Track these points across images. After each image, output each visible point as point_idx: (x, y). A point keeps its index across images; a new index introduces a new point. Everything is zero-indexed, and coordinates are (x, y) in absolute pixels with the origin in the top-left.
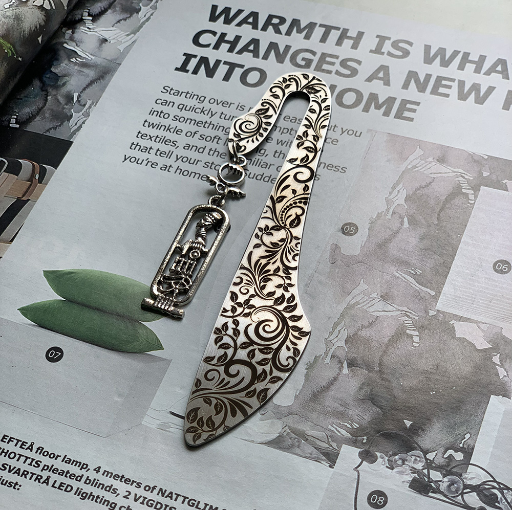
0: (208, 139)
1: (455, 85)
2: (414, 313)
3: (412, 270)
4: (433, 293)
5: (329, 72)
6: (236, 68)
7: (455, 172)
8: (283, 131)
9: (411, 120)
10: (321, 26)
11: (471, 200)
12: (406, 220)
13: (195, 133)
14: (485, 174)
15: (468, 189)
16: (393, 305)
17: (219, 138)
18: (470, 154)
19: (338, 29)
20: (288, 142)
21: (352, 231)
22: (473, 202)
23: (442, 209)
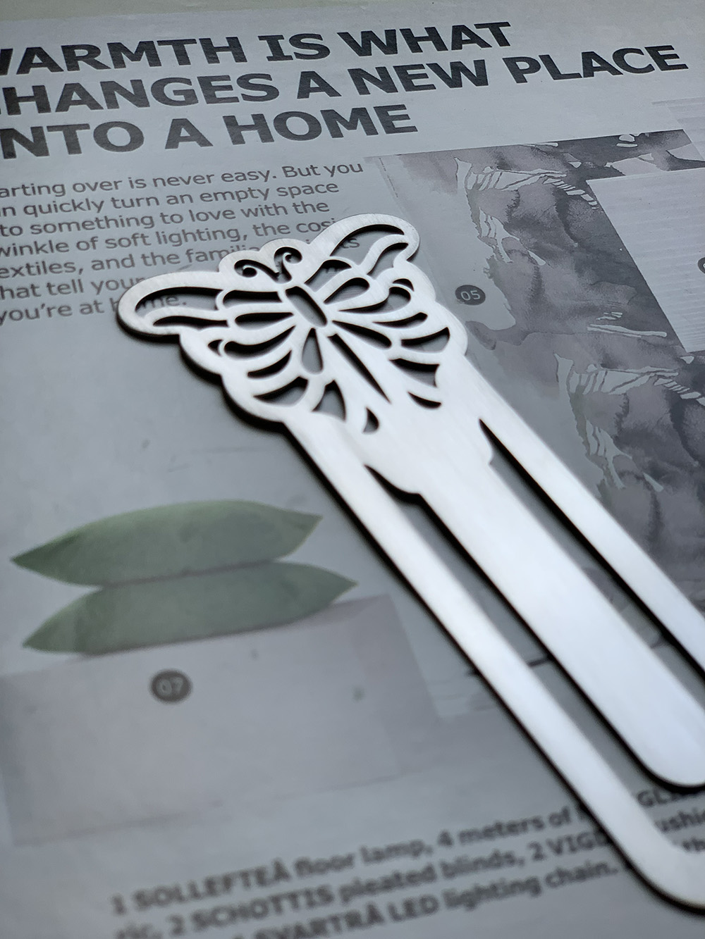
0: (125, 242)
1: (428, 70)
2: (667, 370)
3: (606, 315)
4: (665, 334)
5: (235, 99)
6: (78, 132)
7: (536, 175)
8: (238, 196)
9: (413, 129)
10: (161, 43)
11: (591, 201)
12: (532, 255)
13: (93, 240)
14: (577, 164)
15: (573, 189)
16: (630, 371)
17: (143, 236)
18: (532, 148)
19: (193, 41)
20: (261, 209)
21: (477, 296)
22: (595, 203)
23: (567, 226)
